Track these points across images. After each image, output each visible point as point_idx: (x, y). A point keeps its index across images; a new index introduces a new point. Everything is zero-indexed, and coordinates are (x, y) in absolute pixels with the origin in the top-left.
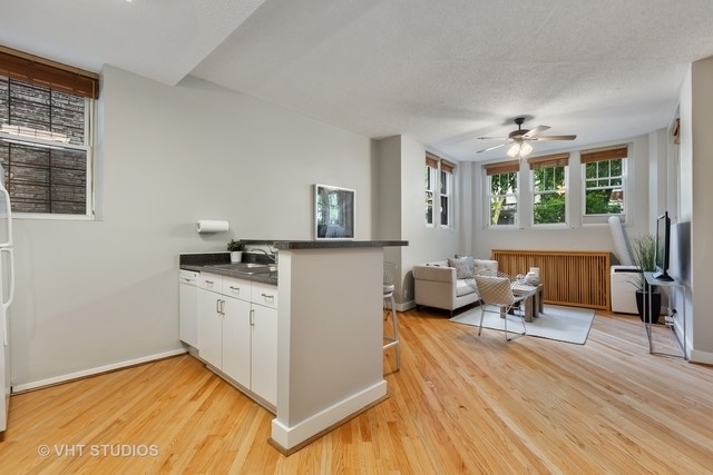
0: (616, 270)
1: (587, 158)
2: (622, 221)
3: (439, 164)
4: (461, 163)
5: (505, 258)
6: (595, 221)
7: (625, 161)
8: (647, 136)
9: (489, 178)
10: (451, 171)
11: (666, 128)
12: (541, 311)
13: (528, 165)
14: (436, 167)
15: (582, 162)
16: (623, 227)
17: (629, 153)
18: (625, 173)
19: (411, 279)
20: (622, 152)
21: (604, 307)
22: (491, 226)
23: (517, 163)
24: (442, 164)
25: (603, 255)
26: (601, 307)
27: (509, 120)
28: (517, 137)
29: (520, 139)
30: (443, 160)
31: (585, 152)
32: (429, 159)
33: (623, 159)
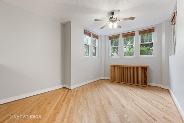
1: (141, 33)
3: (92, 35)
4: (101, 35)
5: (114, 68)
8: (161, 23)
9: (110, 41)
10: (97, 39)
11: (168, 20)
13: (122, 36)
15: (139, 34)
17: (155, 30)
20: (152, 30)
21: (146, 86)
22: (111, 57)
23: (119, 35)
24: (93, 35)
25: (146, 67)
26: (145, 86)
27: (109, 13)
28: (112, 20)
29: (113, 21)
30: (93, 34)
31: (140, 31)
32: (86, 32)
33: (153, 33)
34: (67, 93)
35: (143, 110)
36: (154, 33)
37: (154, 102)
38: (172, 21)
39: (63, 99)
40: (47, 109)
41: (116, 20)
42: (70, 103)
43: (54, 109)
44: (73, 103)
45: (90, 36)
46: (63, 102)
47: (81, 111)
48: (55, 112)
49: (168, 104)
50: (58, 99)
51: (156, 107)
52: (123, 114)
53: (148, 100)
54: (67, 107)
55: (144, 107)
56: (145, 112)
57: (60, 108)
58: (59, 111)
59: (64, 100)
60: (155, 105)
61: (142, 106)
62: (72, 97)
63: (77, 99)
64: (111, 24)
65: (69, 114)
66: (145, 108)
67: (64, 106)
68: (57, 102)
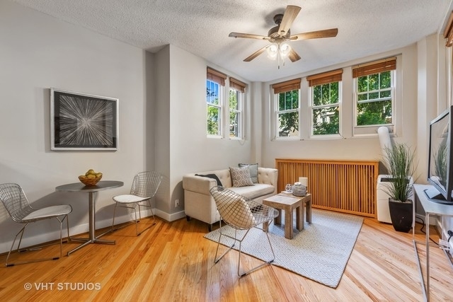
0: (382, 180)
1: (360, 72)
2: (390, 131)
3: (227, 82)
5: (285, 166)
6: (365, 132)
7: (394, 73)
8: (415, 44)
9: (277, 97)
11: (436, 33)
12: (309, 220)
13: (307, 83)
14: (223, 84)
15: (354, 77)
16: (391, 137)
17: (397, 65)
18: (394, 85)
19: (181, 189)
20: (391, 63)
21: (372, 215)
22: (279, 138)
23: (298, 81)
24: (230, 82)
25: (372, 164)
26: (369, 215)
27: (267, 18)
28: (275, 35)
29: (279, 39)
30: (230, 78)
31: (357, 67)
32: (211, 74)
33: (392, 72)
34: (158, 231)
35: (361, 287)
36: (395, 71)
37: (395, 262)
38: (447, 36)
39: (143, 247)
40: (96, 275)
41: (288, 36)
42: (160, 258)
43: (114, 277)
44: (166, 260)
45: (224, 85)
46: (141, 256)
47: (184, 284)
48: (115, 285)
49: (437, 271)
50: (130, 247)
51: (399, 278)
52: (303, 296)
53: (377, 258)
54: (150, 270)
55: (364, 278)
56: (366, 292)
57: (131, 274)
58: (125, 281)
59: (146, 249)
60: (397, 273)
61: (360, 274)
62: (169, 244)
63: (181, 248)
64: (274, 47)
65: (151, 291)
66: (367, 281)
67: (143, 266)
68: (127, 255)
